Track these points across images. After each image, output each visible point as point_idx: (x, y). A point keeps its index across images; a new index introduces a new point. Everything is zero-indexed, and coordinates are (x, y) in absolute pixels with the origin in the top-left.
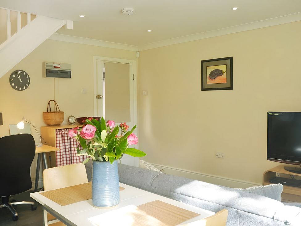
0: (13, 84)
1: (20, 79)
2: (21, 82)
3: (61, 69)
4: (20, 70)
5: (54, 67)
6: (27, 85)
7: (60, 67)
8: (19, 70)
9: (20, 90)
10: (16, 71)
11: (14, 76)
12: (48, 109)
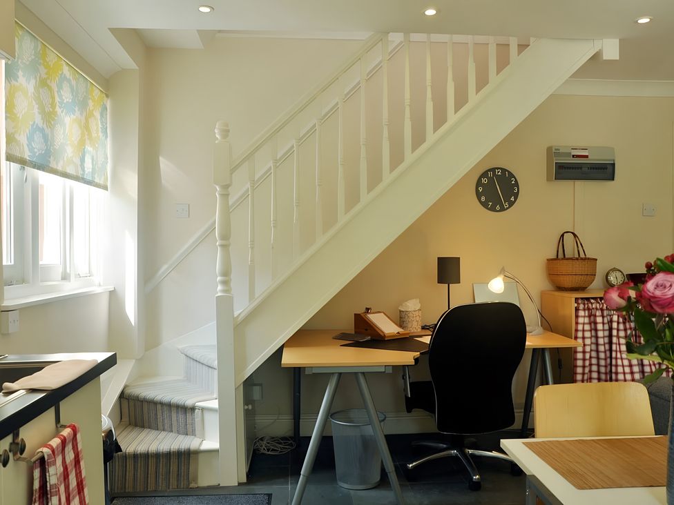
0: (483, 199)
3: (591, 160)
4: (498, 168)
5: (573, 156)
6: (512, 199)
7: (587, 157)
8: (495, 169)
9: (498, 211)
10: (489, 170)
11: (485, 181)
12: (558, 251)
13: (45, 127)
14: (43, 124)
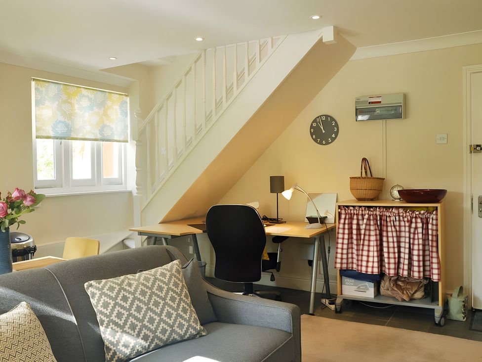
0: (314, 136)
1: (322, 128)
2: (324, 132)
3: (382, 104)
4: (323, 116)
5: (369, 103)
6: (333, 136)
7: (380, 102)
8: (321, 116)
9: (325, 145)
10: (318, 117)
11: (315, 125)
12: (361, 172)
13: (66, 120)
14: (65, 119)
